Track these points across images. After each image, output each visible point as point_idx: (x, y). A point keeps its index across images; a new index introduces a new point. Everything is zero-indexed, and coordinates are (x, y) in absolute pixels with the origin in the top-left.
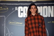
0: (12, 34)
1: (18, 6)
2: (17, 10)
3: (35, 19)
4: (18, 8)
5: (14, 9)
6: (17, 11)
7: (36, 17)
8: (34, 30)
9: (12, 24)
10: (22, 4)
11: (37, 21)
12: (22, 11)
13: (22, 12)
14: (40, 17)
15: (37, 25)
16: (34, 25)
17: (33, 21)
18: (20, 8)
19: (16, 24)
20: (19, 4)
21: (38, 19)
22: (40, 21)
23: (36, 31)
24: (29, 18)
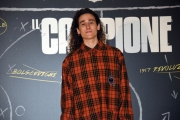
0: (20, 110)
1: (41, 16)
2: (38, 28)
3: (94, 59)
4: (40, 22)
5: (29, 27)
6: (38, 33)
7: (99, 54)
8: (94, 95)
9: (20, 75)
10: (53, 9)
11: (101, 66)
12: (53, 31)
13: (55, 36)
14: (111, 54)
15: (102, 79)
16: (91, 81)
17: (89, 67)
18: (46, 22)
19: (36, 77)
20: (45, 9)
21: (106, 59)
22: (112, 66)
23: (100, 99)
24: (76, 58)
